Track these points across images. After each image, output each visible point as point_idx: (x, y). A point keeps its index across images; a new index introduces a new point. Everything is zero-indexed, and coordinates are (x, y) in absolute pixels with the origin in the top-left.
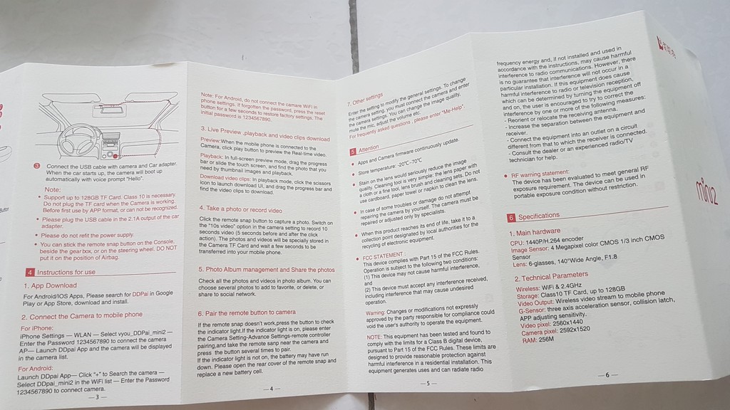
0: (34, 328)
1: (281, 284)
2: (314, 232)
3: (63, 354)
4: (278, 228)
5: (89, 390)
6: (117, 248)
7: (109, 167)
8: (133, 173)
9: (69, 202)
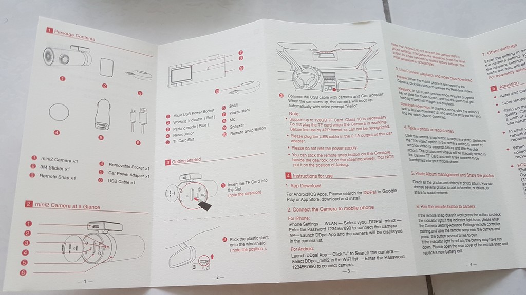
0: (297, 218)
1: (462, 186)
2: (475, 147)
3: (319, 238)
4: (453, 144)
5: (342, 266)
6: (347, 158)
7: (331, 98)
8: (350, 102)
9: (307, 123)
